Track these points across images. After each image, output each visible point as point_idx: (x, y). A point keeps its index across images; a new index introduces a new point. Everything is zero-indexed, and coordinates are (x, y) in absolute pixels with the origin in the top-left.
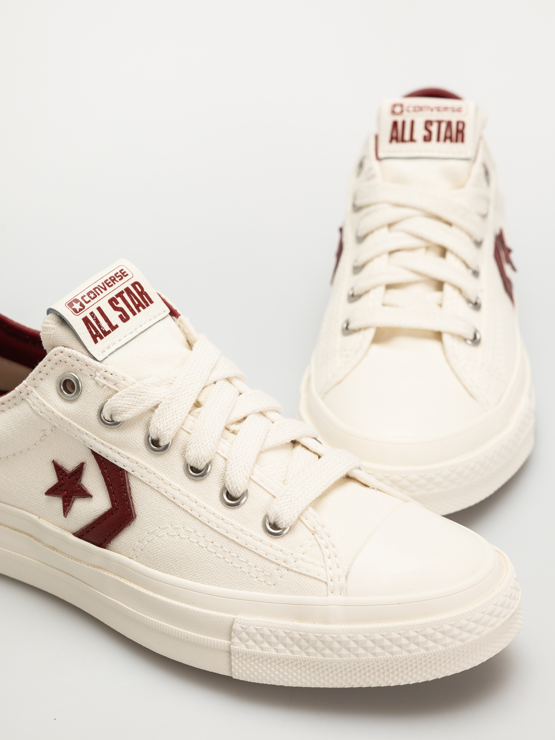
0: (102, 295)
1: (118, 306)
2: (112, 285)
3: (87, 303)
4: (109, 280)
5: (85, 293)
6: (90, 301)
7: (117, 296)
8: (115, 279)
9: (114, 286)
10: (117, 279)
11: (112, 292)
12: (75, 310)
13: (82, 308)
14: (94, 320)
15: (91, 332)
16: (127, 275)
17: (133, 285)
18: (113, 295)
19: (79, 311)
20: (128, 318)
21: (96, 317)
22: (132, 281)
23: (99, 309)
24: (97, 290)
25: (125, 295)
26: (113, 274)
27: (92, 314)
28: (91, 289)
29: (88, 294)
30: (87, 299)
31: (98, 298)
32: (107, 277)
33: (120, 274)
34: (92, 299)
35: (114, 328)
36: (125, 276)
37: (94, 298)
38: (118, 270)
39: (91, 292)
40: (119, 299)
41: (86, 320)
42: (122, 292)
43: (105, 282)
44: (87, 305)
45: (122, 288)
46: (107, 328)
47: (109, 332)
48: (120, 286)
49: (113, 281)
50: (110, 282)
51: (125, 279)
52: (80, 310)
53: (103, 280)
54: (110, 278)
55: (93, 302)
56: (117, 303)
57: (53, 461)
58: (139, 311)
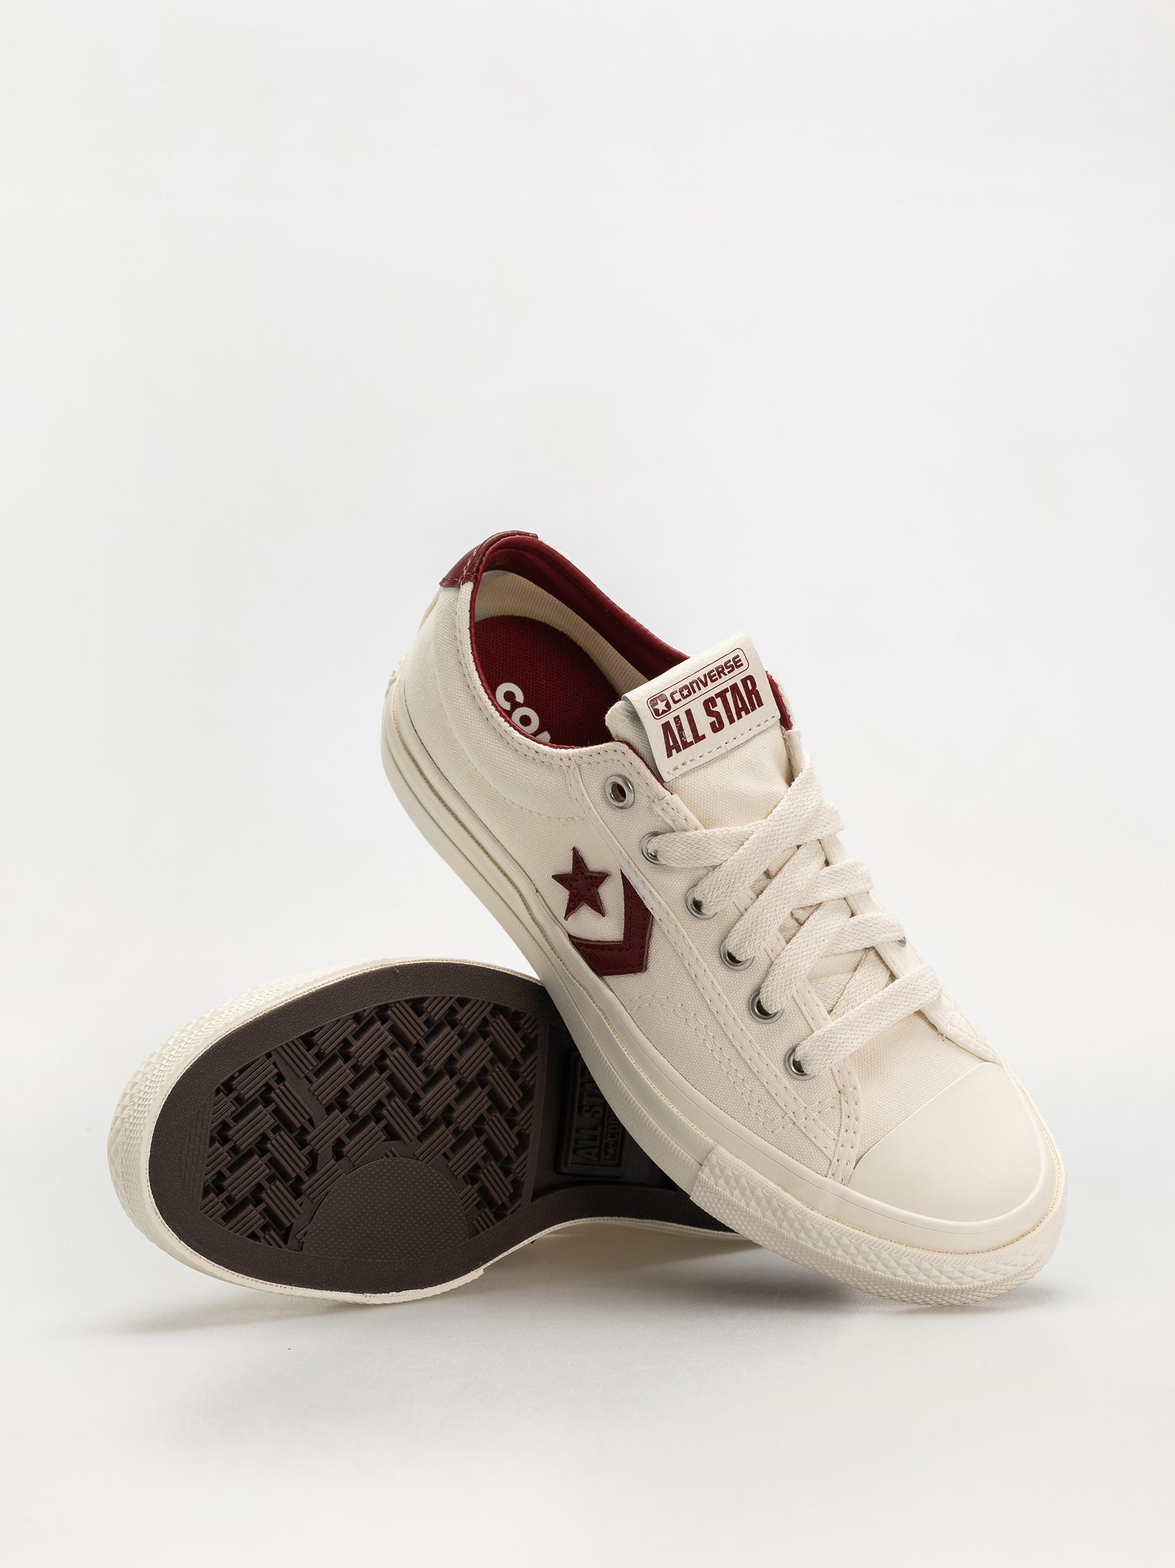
0: (698, 693)
1: (715, 709)
2: (717, 679)
3: (675, 702)
4: (715, 672)
5: (677, 688)
6: (680, 700)
7: (717, 695)
8: (722, 671)
9: (719, 681)
10: (726, 671)
11: (712, 690)
12: (657, 712)
13: (667, 709)
14: (677, 727)
15: (667, 743)
16: (742, 664)
17: (744, 681)
18: (712, 694)
19: (662, 713)
20: (722, 726)
21: (681, 723)
22: (743, 676)
23: (689, 713)
24: (695, 685)
25: (729, 695)
26: (722, 662)
27: (677, 719)
28: (687, 682)
29: (681, 691)
30: (677, 697)
31: (693, 696)
32: (713, 667)
33: (732, 663)
34: (684, 698)
35: (698, 738)
36: (738, 667)
37: (687, 696)
38: (730, 657)
39: (686, 687)
40: (719, 701)
41: (666, 727)
42: (726, 690)
43: (709, 673)
44: (674, 706)
45: (728, 685)
46: (689, 738)
47: (691, 744)
48: (725, 682)
49: (719, 673)
50: (715, 675)
51: (737, 671)
52: (664, 712)
53: (706, 671)
54: (717, 669)
55: (684, 701)
56: (715, 705)
57: (574, 849)
58: (739, 717)
